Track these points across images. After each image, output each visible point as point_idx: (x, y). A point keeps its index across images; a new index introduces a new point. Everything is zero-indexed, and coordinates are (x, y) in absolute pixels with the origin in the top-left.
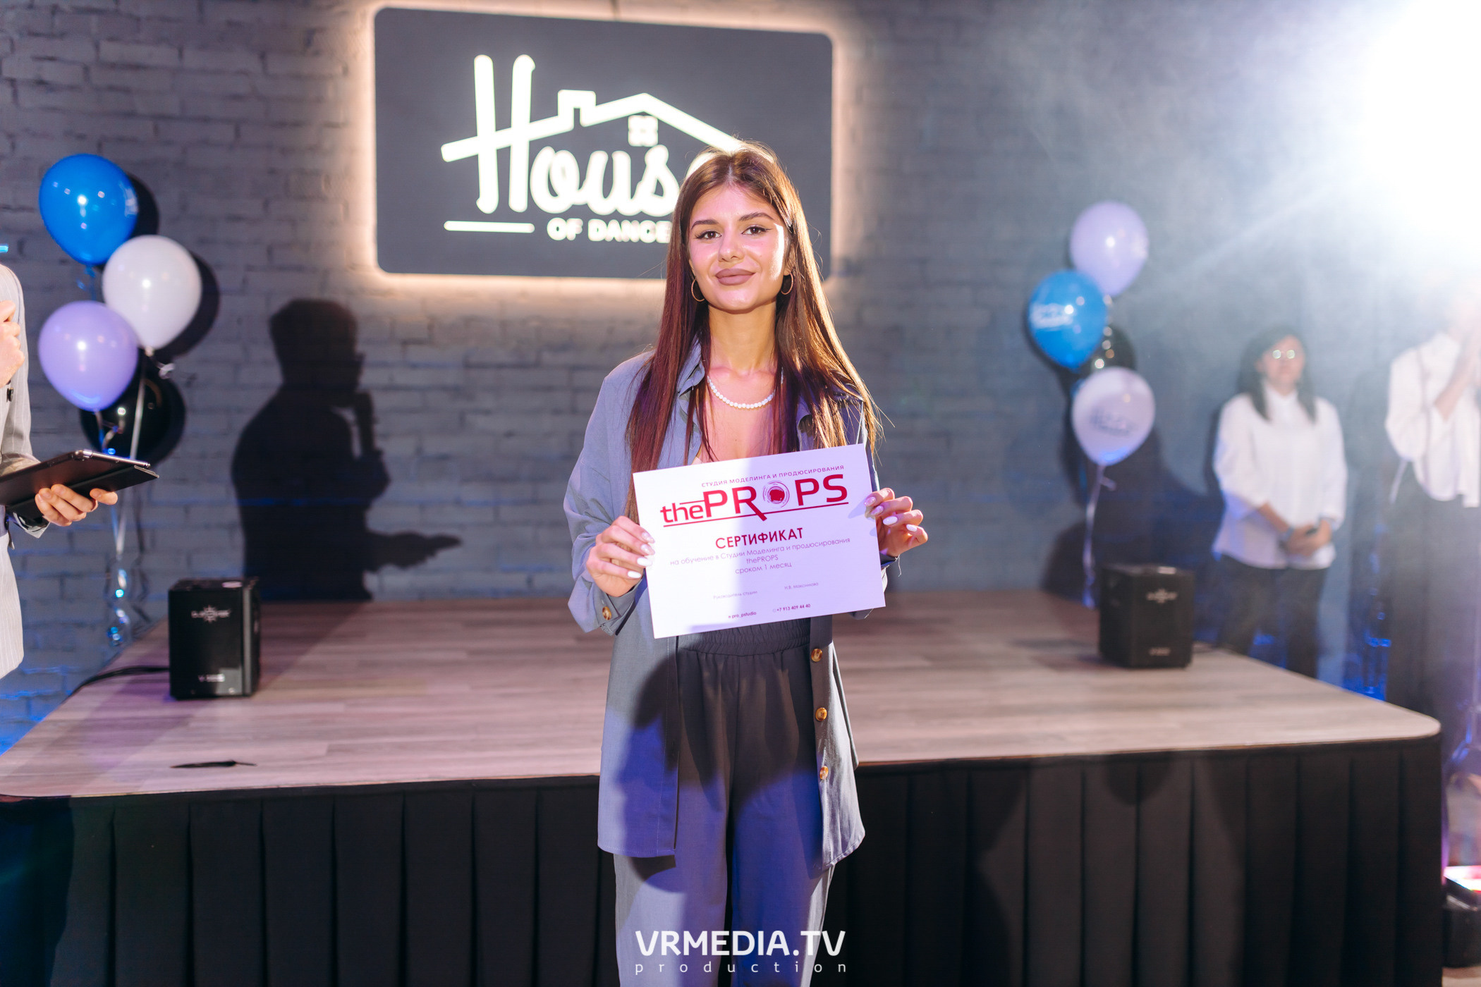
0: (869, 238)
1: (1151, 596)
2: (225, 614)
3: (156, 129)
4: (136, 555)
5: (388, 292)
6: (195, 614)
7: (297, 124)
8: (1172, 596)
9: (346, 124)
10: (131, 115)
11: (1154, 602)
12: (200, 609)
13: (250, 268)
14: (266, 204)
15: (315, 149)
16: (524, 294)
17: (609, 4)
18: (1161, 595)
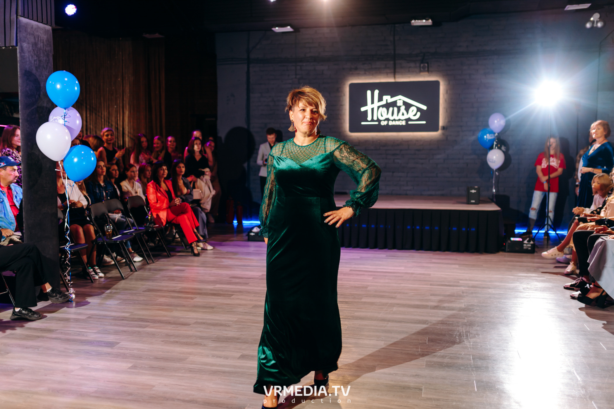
0: (449, 122)
1: (471, 191)
5: (351, 136)
7: (335, 105)
8: (475, 191)
9: (344, 105)
11: (471, 193)
14: (330, 120)
15: (339, 110)
16: (377, 136)
17: (393, 78)
18: (473, 191)
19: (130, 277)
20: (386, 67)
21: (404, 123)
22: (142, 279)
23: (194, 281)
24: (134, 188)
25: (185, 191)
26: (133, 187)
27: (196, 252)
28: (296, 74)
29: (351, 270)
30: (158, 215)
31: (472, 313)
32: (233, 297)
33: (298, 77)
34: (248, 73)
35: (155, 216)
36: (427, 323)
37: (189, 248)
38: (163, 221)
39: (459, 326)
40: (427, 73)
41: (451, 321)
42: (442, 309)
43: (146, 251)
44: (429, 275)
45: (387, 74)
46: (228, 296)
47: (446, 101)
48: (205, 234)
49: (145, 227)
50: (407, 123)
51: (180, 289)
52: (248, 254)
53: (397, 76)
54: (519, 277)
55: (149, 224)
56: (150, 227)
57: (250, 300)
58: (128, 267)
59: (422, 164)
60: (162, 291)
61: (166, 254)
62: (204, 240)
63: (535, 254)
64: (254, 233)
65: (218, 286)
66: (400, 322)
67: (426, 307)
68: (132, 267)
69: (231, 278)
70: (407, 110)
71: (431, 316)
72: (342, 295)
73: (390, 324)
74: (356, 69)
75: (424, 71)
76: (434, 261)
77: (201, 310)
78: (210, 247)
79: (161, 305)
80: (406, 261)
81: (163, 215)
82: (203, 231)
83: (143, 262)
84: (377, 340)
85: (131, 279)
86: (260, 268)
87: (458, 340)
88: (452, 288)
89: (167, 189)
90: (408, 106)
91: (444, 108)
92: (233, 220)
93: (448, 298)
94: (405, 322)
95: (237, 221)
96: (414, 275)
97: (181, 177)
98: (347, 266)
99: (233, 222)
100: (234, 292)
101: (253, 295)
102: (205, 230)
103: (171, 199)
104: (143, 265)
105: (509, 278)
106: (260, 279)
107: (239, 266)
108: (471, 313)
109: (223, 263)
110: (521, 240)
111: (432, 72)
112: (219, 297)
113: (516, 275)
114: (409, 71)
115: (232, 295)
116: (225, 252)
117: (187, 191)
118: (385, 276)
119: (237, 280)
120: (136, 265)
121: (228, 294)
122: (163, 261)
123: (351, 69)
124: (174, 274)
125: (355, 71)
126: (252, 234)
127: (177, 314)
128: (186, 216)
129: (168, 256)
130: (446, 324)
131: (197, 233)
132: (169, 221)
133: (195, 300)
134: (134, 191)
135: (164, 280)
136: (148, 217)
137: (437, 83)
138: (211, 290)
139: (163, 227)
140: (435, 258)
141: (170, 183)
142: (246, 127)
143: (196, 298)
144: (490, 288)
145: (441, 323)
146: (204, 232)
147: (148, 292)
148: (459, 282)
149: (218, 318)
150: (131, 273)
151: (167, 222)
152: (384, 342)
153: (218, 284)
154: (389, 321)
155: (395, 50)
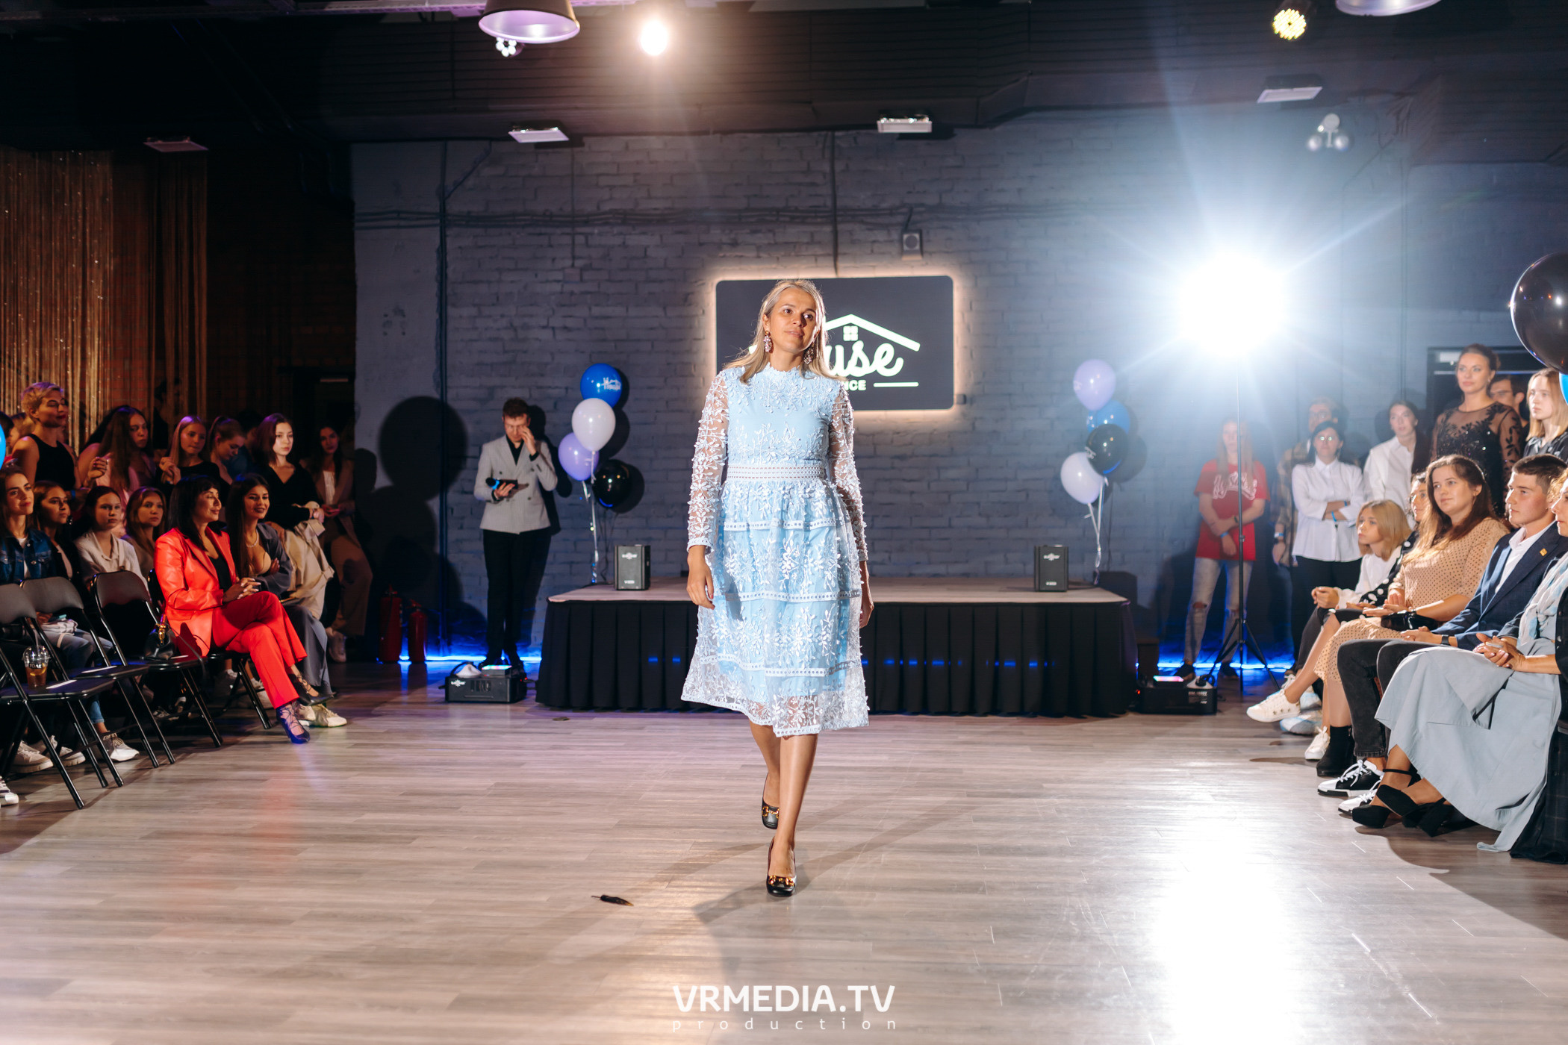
0: (977, 382)
1: (1045, 557)
2: (635, 556)
3: (615, 346)
4: (604, 554)
6: (624, 556)
7: (681, 340)
8: (1057, 557)
9: (704, 338)
10: (604, 340)
11: (1047, 560)
12: (625, 553)
13: (657, 412)
14: (665, 381)
15: (689, 351)
17: (833, 269)
18: (1051, 557)
19: (100, 802)
20: (812, 242)
21: (862, 386)
22: (137, 807)
23: (296, 805)
24: (115, 557)
25: (266, 562)
26: (112, 551)
27: (296, 731)
28: (574, 258)
29: (743, 766)
30: (184, 627)
31: (1098, 861)
32: (415, 843)
33: (579, 263)
34: (442, 251)
35: (179, 631)
36: (981, 889)
37: (277, 723)
38: (200, 643)
39: (1070, 894)
40: (919, 257)
41: (1046, 883)
42: (1013, 854)
43: (151, 733)
44: (960, 771)
45: (816, 257)
46: (400, 843)
47: (969, 329)
48: (323, 682)
49: (149, 660)
50: (869, 385)
51: (254, 828)
52: (448, 734)
53: (840, 264)
54: (1195, 771)
55: (158, 652)
56: (164, 661)
57: (467, 849)
58: (94, 775)
59: (912, 493)
60: (200, 834)
61: (209, 739)
62: (322, 699)
63: (1218, 716)
64: (462, 679)
65: (368, 817)
66: (906, 888)
67: (968, 849)
68: (109, 777)
69: (403, 795)
70: (870, 352)
71: (989, 872)
72: (729, 828)
73: (879, 897)
74: (734, 244)
75: (911, 253)
76: (962, 738)
77: (323, 882)
78: (335, 720)
79: (198, 871)
80: (890, 740)
81: (202, 628)
82: (317, 674)
83: (139, 762)
84: (852, 940)
85: (105, 807)
86: (487, 768)
87: (1077, 930)
88: (1027, 800)
89: (216, 556)
90: (871, 343)
91: (965, 347)
92: (399, 653)
93: (1021, 826)
94: (920, 890)
95: (409, 655)
96: (918, 774)
97: (255, 524)
98: (732, 756)
99: (399, 659)
100: (416, 830)
101: (475, 836)
102: (322, 671)
103: (224, 582)
104: (141, 769)
105: (1169, 773)
106: (489, 795)
107: (428, 764)
108: (1094, 861)
109: (379, 759)
110: (1181, 680)
111: (931, 253)
112: (375, 846)
113: (1184, 765)
114: (874, 252)
115: (414, 839)
116: (382, 731)
117: (272, 563)
118: (842, 777)
119: (425, 801)
120: (120, 769)
121: (400, 837)
122: (201, 758)
123: (720, 246)
124: (236, 790)
125: (733, 249)
126: (458, 683)
127: (249, 894)
128: (266, 630)
129: (215, 746)
130: (1035, 889)
131: (301, 680)
132: (218, 643)
133: (302, 855)
134: (115, 562)
135: (204, 807)
136: (157, 631)
137: (945, 283)
138: (350, 827)
139: (201, 660)
140: (964, 733)
141: (224, 541)
142: (436, 396)
143: (305, 849)
144: (1126, 799)
145: (1020, 889)
146: (321, 676)
147: (158, 838)
148: (1041, 787)
149: (375, 900)
150: (104, 790)
151: (213, 648)
152: (871, 944)
153: (368, 811)
154: (874, 888)
155: (834, 197)
